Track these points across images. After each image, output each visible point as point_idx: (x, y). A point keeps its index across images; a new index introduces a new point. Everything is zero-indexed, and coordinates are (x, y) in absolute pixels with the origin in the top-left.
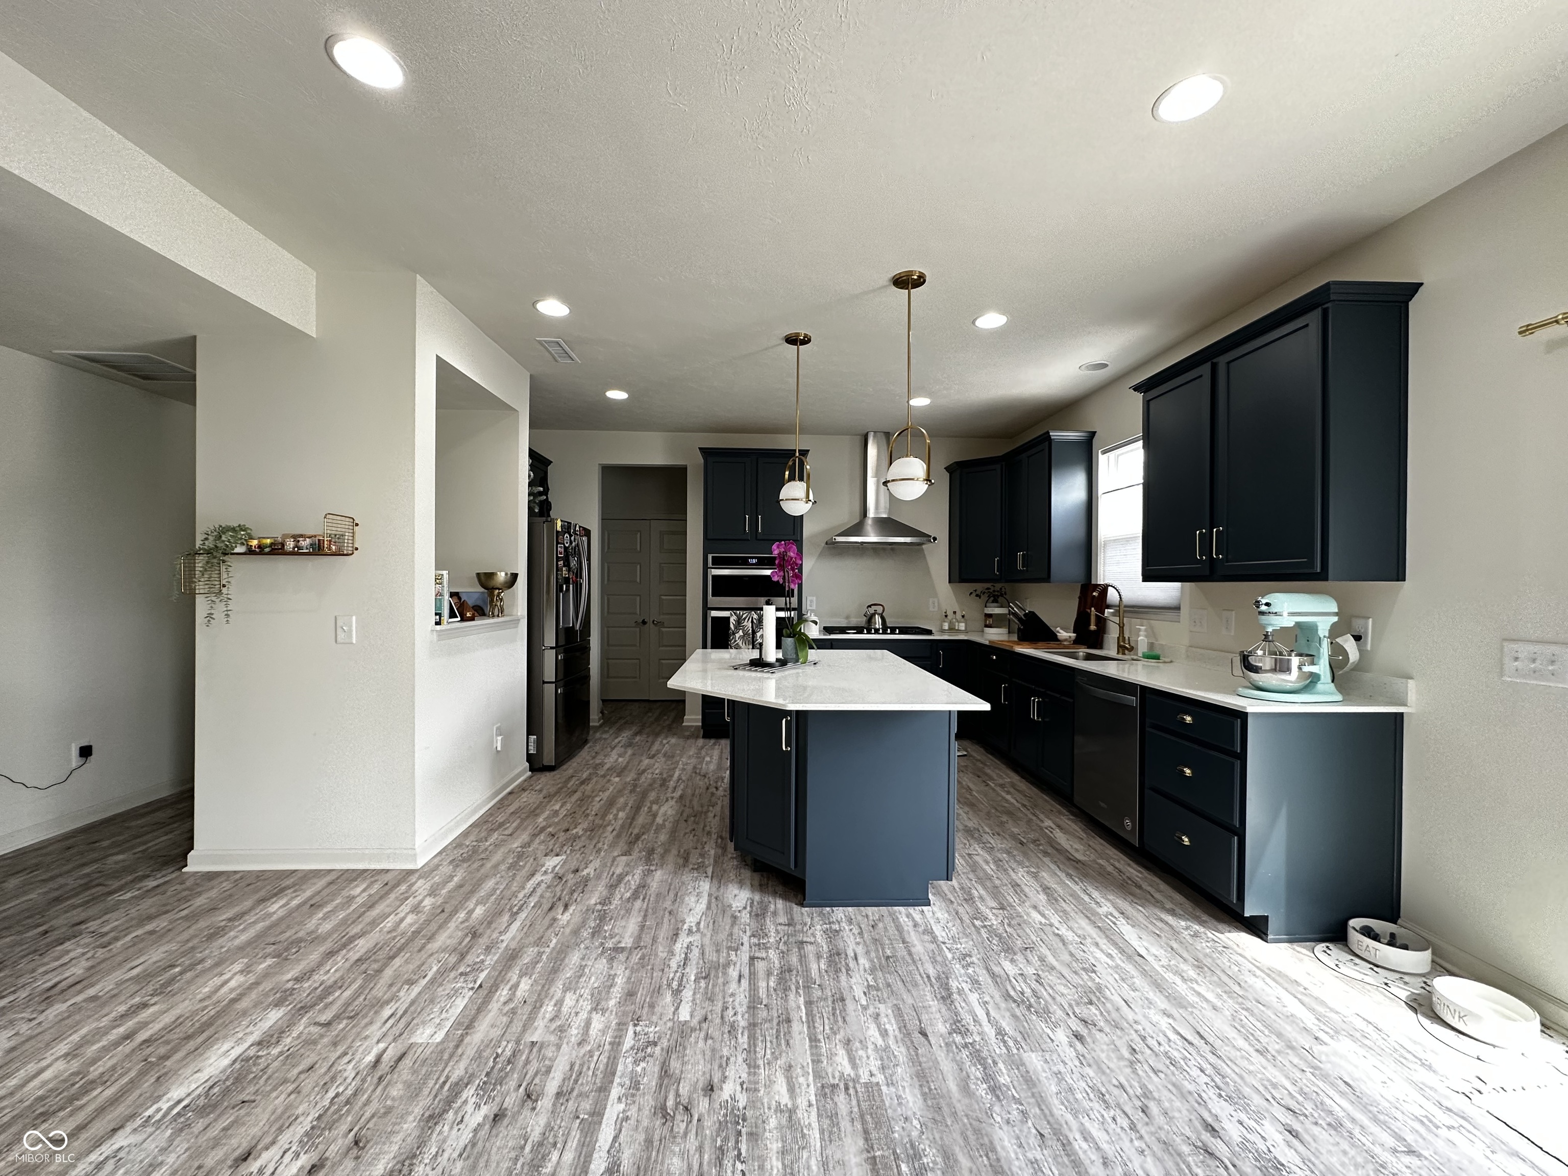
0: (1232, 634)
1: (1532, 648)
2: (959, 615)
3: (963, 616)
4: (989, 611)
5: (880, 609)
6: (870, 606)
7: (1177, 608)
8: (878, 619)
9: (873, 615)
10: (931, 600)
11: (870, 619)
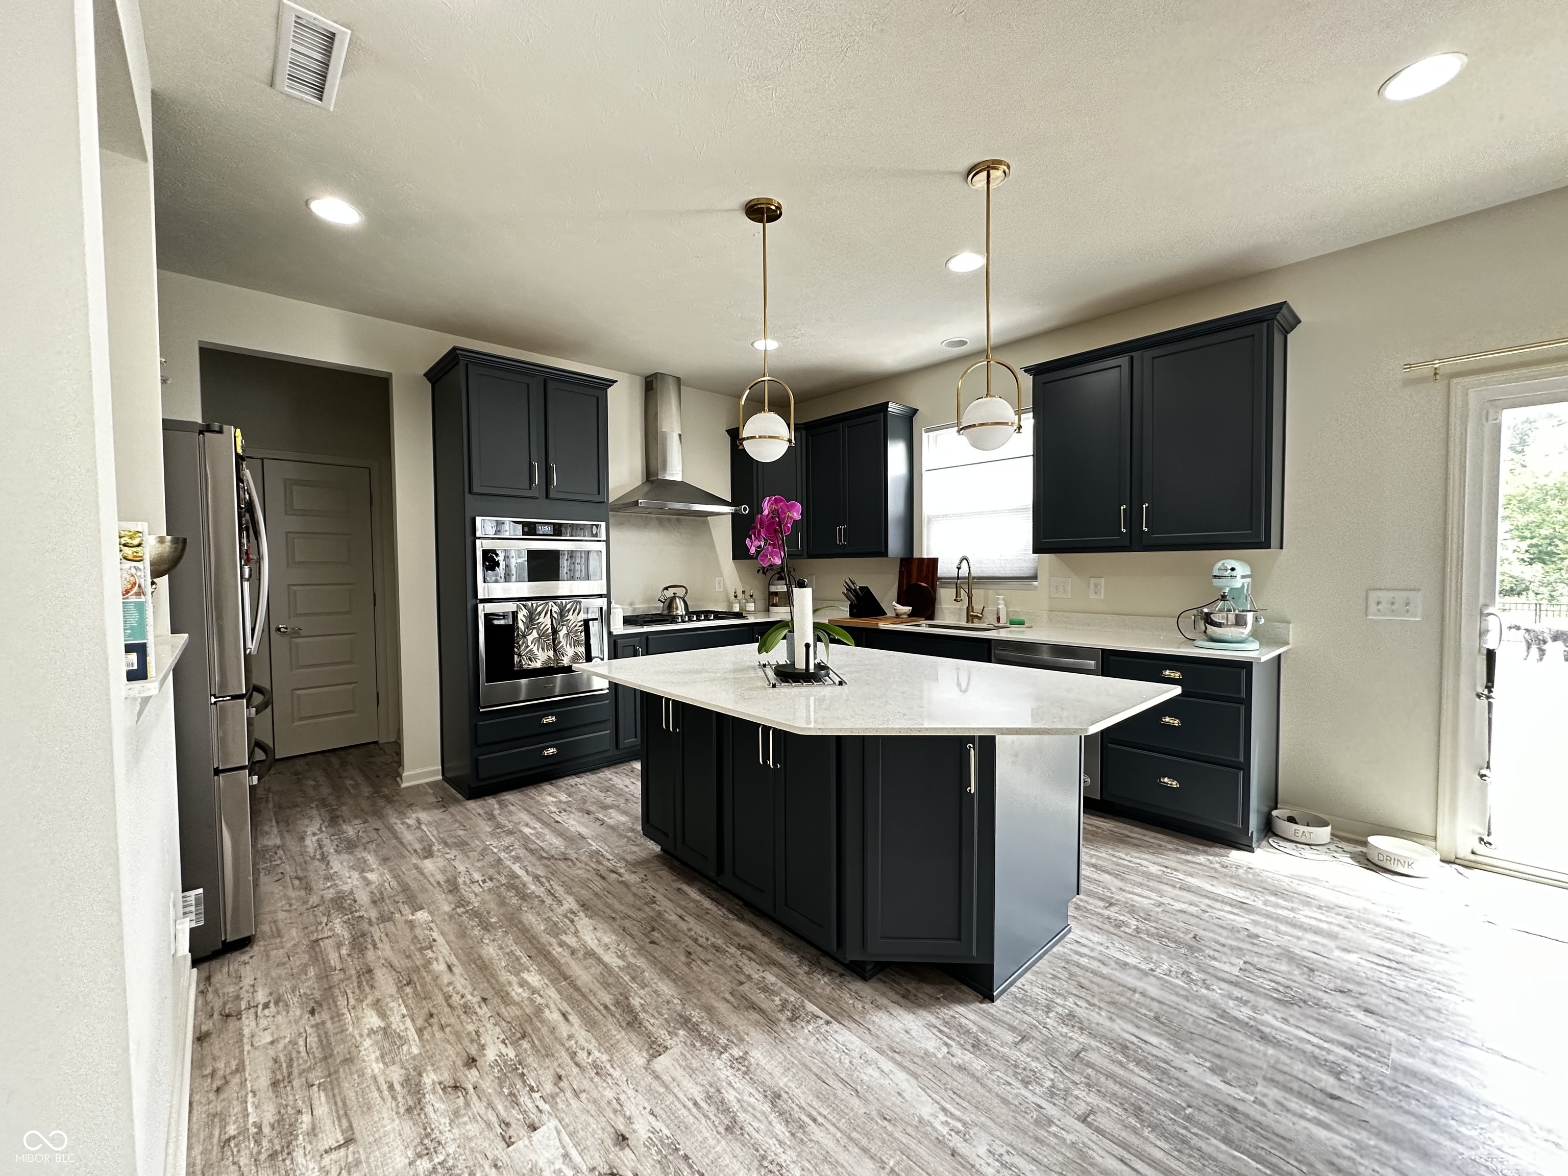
0: (1102, 597)
1: (1391, 594)
2: (748, 594)
3: (751, 596)
4: (773, 589)
5: (680, 592)
6: (666, 589)
7: (1035, 577)
8: (679, 603)
9: (673, 599)
10: (717, 579)
11: (670, 603)
